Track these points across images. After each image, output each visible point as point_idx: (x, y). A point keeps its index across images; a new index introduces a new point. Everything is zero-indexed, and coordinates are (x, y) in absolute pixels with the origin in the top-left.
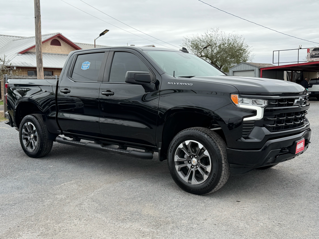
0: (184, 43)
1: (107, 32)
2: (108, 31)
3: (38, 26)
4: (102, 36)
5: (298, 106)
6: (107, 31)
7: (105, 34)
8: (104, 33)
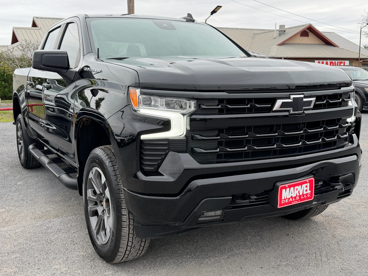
0: (364, 20)
1: (219, 9)
2: (221, 7)
3: (131, 7)
4: (214, 14)
5: (287, 114)
6: (219, 7)
7: (217, 12)
8: (215, 10)
